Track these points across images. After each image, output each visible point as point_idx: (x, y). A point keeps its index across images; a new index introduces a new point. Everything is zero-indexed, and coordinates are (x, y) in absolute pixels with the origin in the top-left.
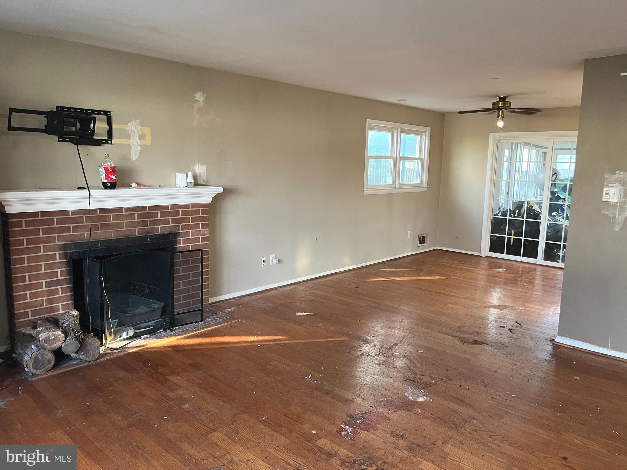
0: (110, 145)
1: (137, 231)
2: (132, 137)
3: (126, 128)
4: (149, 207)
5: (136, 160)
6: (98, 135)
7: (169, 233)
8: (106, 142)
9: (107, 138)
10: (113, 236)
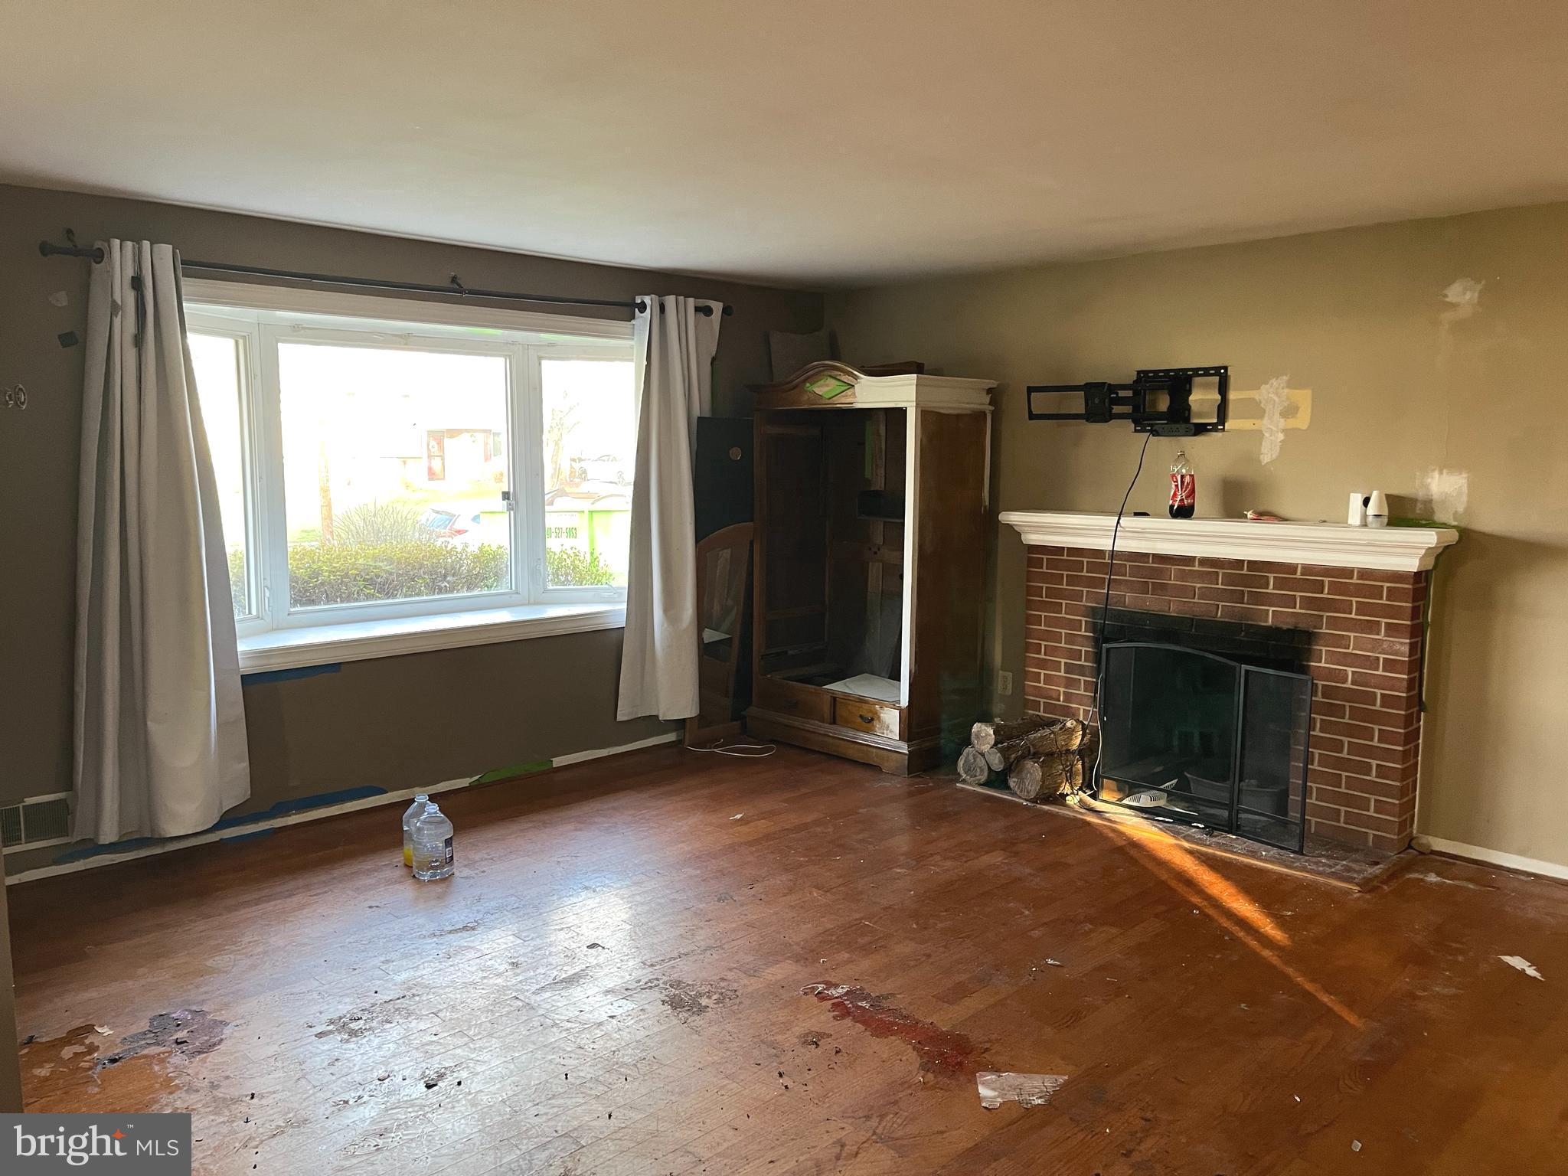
0: (1220, 434)
1: (1222, 611)
2: (1266, 415)
3: (1257, 398)
4: (1249, 562)
5: (1271, 462)
6: (1200, 415)
7: (1292, 628)
8: (1214, 428)
9: (1215, 421)
10: (1173, 610)
